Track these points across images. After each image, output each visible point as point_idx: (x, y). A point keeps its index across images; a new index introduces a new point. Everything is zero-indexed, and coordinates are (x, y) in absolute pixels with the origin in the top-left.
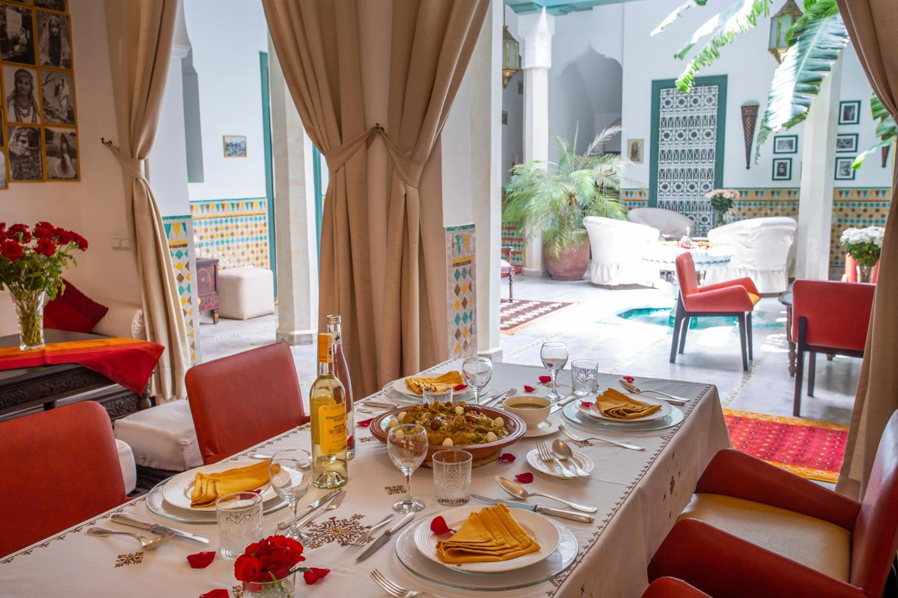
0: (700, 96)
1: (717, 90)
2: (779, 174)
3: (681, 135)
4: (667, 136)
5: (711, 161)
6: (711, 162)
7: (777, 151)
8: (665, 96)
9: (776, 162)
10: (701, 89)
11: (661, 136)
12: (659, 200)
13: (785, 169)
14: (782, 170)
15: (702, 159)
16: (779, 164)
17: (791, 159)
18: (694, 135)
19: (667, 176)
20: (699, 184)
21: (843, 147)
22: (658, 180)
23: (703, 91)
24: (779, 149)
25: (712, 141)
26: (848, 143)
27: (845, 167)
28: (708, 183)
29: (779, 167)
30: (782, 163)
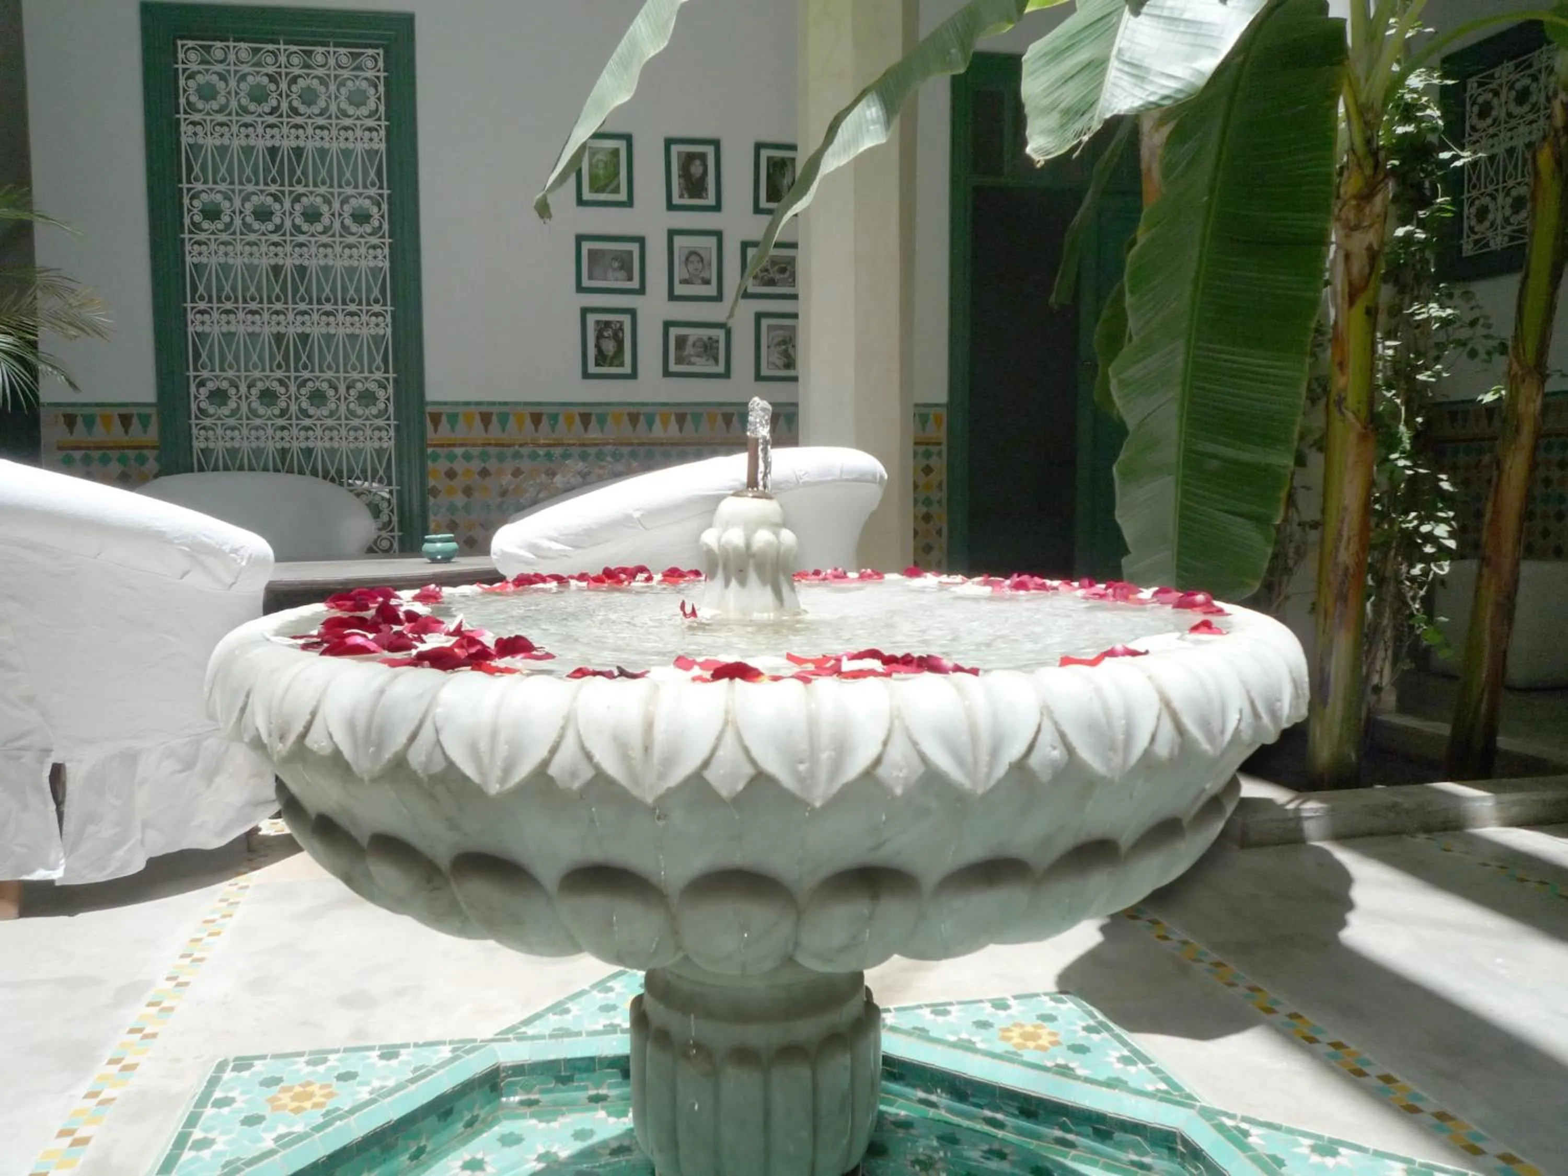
0: (323, 81)
1: (381, 64)
2: (602, 358)
3: (263, 215)
4: (212, 214)
5: (377, 308)
6: (377, 315)
7: (586, 283)
8: (194, 67)
9: (591, 318)
10: (326, 55)
11: (192, 213)
12: (198, 445)
13: (620, 343)
14: (609, 347)
15: (344, 303)
16: (603, 327)
17: (632, 312)
18: (312, 216)
19: (223, 358)
20: (342, 389)
21: (771, 282)
22: (192, 373)
23: (332, 62)
24: (590, 277)
25: (374, 240)
26: (783, 270)
27: (779, 344)
28: (373, 386)
29: (599, 337)
30: (607, 324)
